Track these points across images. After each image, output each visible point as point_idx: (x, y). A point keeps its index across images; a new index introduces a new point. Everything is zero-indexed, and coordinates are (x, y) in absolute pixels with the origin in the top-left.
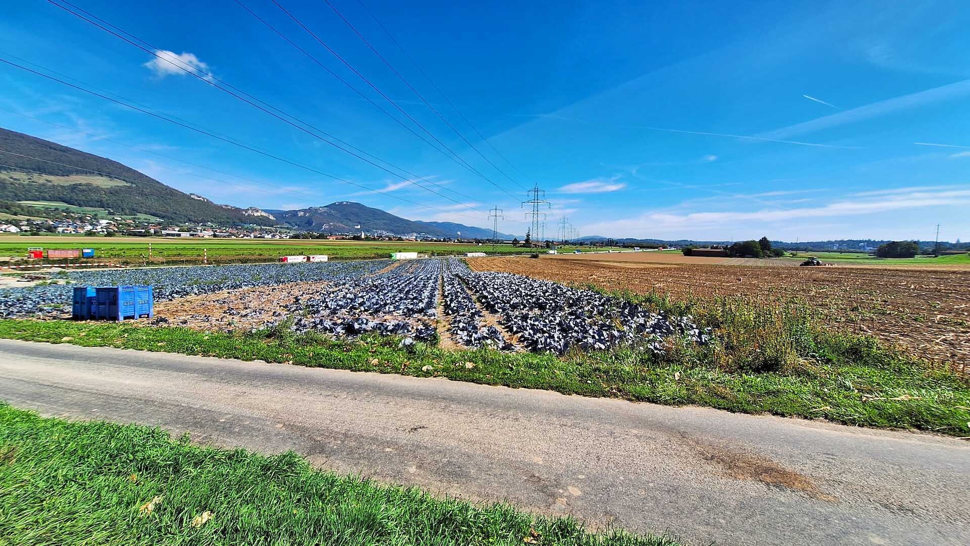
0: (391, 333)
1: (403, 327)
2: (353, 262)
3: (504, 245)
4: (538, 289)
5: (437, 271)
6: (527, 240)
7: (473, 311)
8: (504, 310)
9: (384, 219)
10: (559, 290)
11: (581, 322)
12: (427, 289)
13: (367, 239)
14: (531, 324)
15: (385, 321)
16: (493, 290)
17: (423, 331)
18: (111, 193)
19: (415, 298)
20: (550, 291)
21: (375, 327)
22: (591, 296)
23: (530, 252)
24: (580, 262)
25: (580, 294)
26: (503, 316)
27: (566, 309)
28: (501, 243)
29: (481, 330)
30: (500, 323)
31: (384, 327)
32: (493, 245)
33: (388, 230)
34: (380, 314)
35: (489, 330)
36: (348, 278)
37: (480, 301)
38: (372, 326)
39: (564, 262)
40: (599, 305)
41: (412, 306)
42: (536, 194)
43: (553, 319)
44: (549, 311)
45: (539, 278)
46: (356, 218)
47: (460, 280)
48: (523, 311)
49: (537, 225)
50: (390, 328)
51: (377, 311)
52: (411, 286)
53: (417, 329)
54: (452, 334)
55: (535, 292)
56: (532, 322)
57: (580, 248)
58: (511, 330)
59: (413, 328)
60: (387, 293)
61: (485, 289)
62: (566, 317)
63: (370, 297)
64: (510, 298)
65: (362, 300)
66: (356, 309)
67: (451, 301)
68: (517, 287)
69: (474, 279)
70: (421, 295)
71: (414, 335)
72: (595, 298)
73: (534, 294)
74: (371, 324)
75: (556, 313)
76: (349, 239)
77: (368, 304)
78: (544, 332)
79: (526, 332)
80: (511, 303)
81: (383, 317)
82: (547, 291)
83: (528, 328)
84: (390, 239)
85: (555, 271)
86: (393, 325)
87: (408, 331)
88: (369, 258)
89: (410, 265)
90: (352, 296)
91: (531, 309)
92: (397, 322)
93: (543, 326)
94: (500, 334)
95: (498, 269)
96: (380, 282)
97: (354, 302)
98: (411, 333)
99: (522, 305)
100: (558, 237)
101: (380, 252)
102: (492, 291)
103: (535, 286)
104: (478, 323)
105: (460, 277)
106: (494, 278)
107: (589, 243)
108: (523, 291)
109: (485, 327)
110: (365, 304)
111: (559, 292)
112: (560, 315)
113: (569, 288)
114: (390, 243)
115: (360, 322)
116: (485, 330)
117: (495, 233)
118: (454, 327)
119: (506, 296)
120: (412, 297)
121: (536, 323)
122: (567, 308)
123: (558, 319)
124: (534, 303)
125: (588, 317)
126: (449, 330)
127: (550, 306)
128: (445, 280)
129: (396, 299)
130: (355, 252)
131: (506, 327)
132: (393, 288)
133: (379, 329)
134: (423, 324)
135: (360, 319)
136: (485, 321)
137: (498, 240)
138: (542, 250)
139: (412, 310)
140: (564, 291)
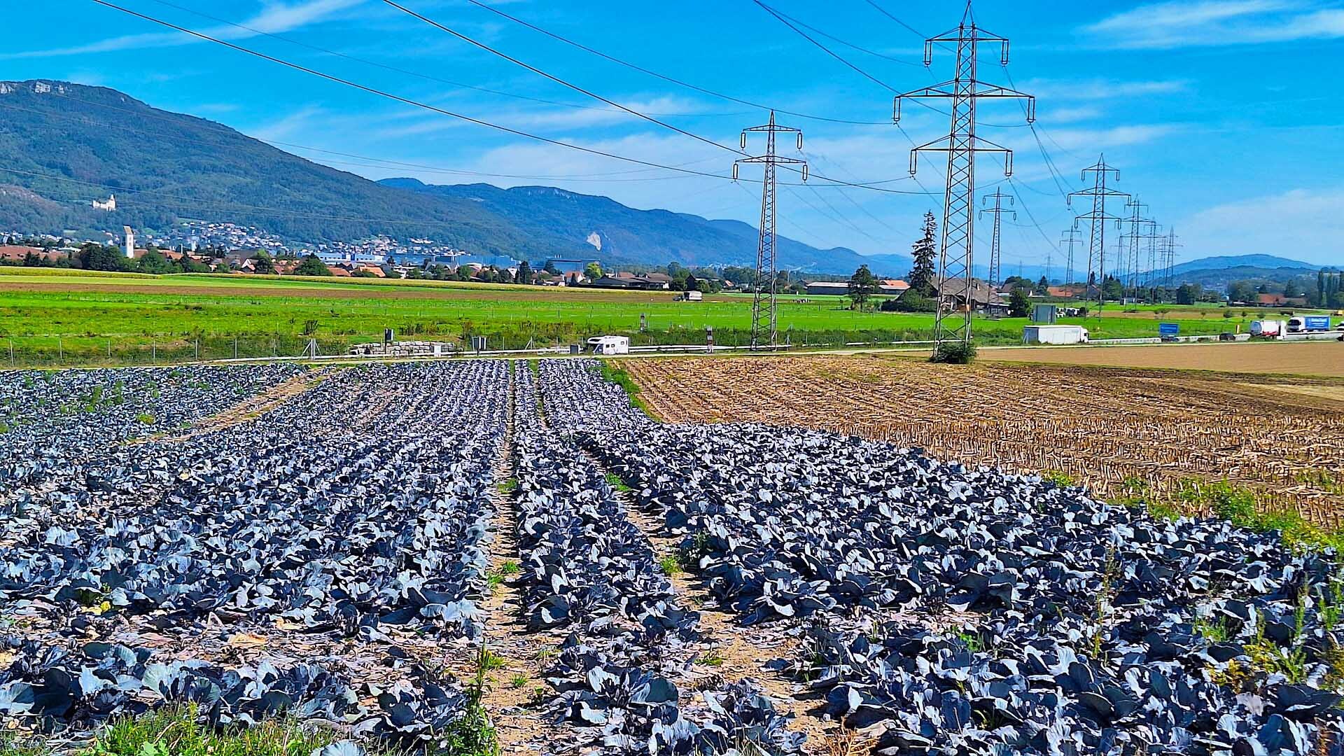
0: (257, 717)
1: (316, 686)
2: (82, 374)
3: (806, 297)
4: (969, 510)
5: (490, 421)
6: (920, 279)
7: (658, 610)
8: (802, 609)
9: (229, 170)
10: (1069, 516)
11: (1177, 675)
12: (440, 504)
13: (150, 262)
14: (932, 676)
15: (232, 656)
16: (753, 514)
17: (414, 706)
19: (379, 548)
20: (1028, 520)
21: (181, 687)
22: (1229, 546)
23: (934, 334)
24: (1175, 383)
25: (1173, 538)
26: (802, 637)
27: (1106, 607)
28: (793, 290)
29: (693, 704)
30: (783, 670)
31: (223, 685)
32: (757, 301)
33: (249, 223)
34: (209, 624)
35: (729, 705)
36: (52, 451)
37: (693, 567)
38: (168, 683)
39: (1095, 382)
40: (1275, 595)
41: (364, 587)
42: (966, 52)
43: (1038, 654)
44: (1021, 616)
45: (975, 456)
46: (97, 161)
47: (595, 463)
48: (895, 617)
49: (969, 205)
50: (254, 691)
51: (192, 611)
52: (361, 490)
53: (385, 699)
54: (554, 720)
55: (957, 524)
56: (938, 669)
57: (1178, 314)
58: (837, 707)
59: (366, 691)
60: (243, 524)
61: (717, 504)
62: (1105, 646)
63: (159, 541)
64: (831, 550)
65: (122, 556)
66: (87, 599)
67: (553, 562)
68: (867, 502)
69: (660, 459)
70: (409, 532)
71: (370, 725)
72: (1253, 557)
73: (951, 532)
74: (160, 673)
75: (1059, 628)
76: (60, 263)
77: (148, 574)
78: (999, 719)
79: (912, 719)
80: (839, 575)
81: (223, 638)
82: (1012, 521)
83: (918, 698)
84: (262, 265)
85: (1055, 422)
86: (268, 679)
87: (342, 705)
88: (161, 354)
89: (358, 388)
90: (70, 538)
91: (933, 606)
92: (286, 663)
93: (991, 691)
94: (783, 724)
95: (779, 412)
96: (208, 469)
97: (83, 568)
98: (355, 717)
99: (892, 583)
100: (1070, 259)
101: (214, 328)
102: (746, 516)
103: (952, 497)
104: (680, 669)
105: (593, 449)
106: (758, 454)
107: (1221, 288)
108: (896, 519)
109: (712, 689)
110: (136, 575)
111: (1069, 526)
112: (1074, 635)
113: (1122, 509)
114: (261, 283)
115: (109, 661)
116: (712, 701)
117: (767, 239)
118: (563, 688)
119: (815, 540)
120: (364, 542)
121: (961, 675)
122: (1114, 604)
123: (1065, 659)
124: (947, 576)
125: (1213, 651)
126: (536, 703)
127: (1025, 594)
128: (527, 460)
129: (289, 552)
130: (92, 325)
131: (816, 692)
132: (275, 498)
133: (202, 695)
134: (416, 670)
135: (108, 647)
136: (712, 661)
137: (781, 275)
138: (989, 326)
139: (364, 605)
140: (1095, 522)
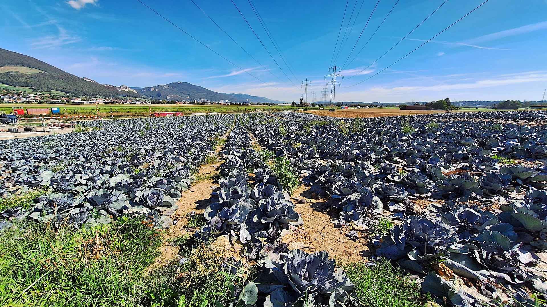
6: (301, 103)
18: (32, 77)
46: (186, 92)
